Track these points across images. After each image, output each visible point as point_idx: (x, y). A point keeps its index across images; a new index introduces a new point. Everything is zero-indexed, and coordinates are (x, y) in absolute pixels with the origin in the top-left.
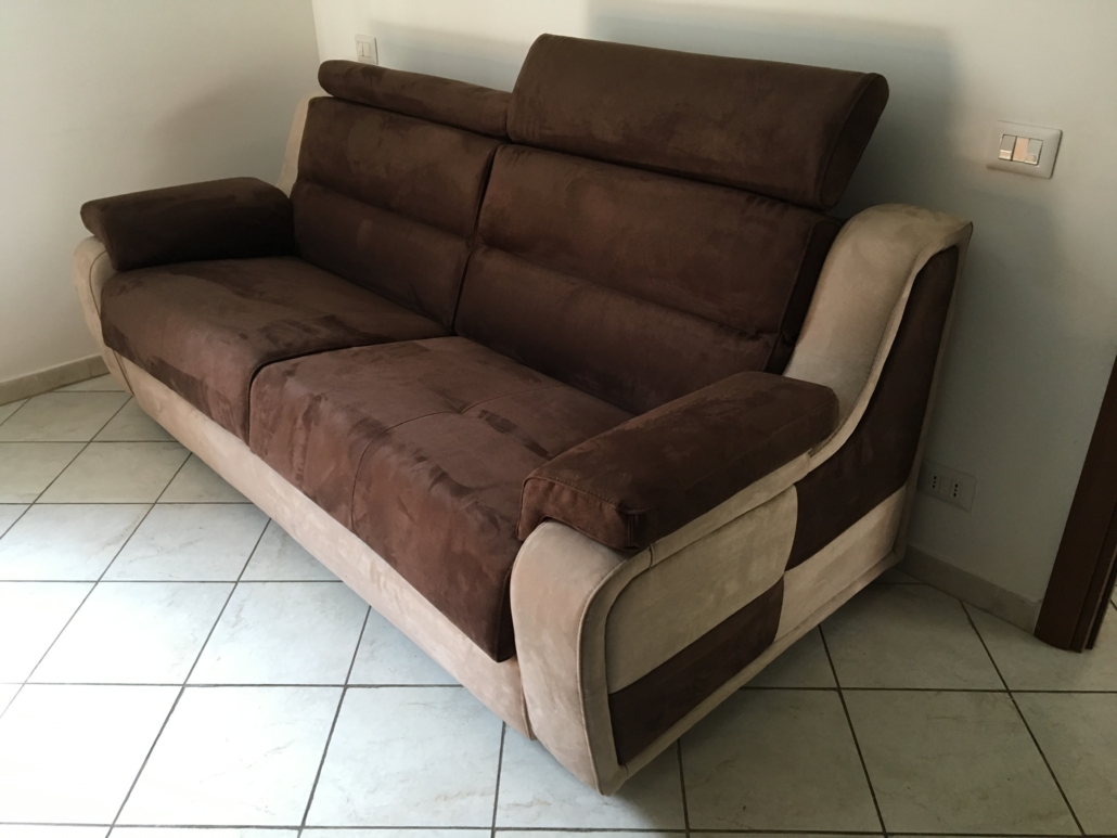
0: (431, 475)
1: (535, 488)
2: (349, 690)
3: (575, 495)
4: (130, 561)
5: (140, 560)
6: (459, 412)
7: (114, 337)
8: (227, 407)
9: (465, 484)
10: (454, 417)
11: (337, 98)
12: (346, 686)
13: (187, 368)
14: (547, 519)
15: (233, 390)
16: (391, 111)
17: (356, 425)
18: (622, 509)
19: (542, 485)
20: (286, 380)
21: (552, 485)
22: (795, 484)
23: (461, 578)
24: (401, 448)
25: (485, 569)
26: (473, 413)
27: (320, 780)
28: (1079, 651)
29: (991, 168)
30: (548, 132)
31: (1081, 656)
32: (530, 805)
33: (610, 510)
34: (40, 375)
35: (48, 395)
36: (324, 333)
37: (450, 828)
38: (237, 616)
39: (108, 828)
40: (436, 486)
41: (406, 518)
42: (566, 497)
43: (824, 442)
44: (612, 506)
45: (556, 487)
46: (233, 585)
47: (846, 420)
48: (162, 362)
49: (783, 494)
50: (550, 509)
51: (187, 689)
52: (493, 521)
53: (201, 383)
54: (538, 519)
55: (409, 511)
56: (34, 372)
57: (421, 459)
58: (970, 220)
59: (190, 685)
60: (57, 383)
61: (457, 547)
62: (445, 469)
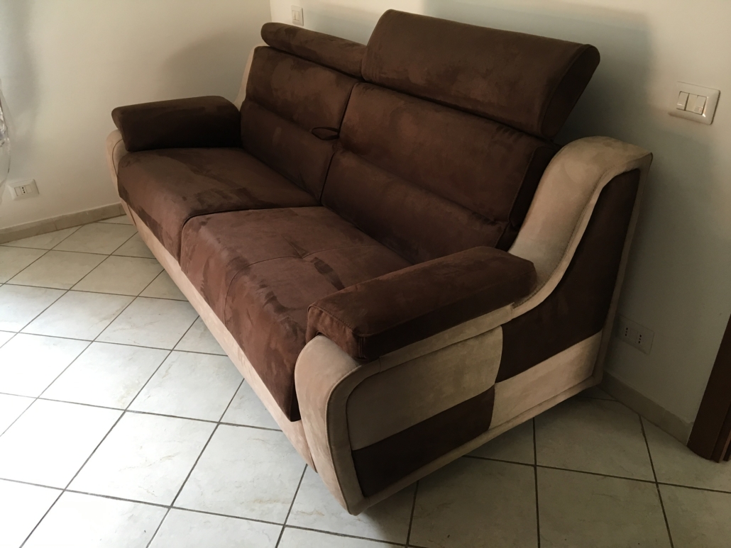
0: (266, 297)
1: (312, 313)
2: (220, 426)
3: (332, 320)
4: (114, 331)
5: (121, 331)
6: (301, 257)
7: (123, 192)
8: (171, 242)
9: (285, 306)
10: (295, 260)
11: (271, 48)
12: (219, 423)
13: (154, 216)
14: (320, 334)
15: (173, 231)
16: (300, 57)
17: (232, 260)
18: (356, 333)
19: (316, 311)
20: (200, 228)
21: (321, 312)
22: (502, 325)
23: (273, 365)
24: (253, 278)
25: (285, 361)
26: (308, 259)
27: (189, 479)
28: (717, 461)
29: (672, 115)
30: (383, 75)
31: (718, 466)
32: (311, 514)
33: (349, 332)
34: (90, 212)
35: (94, 225)
36: (235, 199)
37: (258, 521)
38: (167, 371)
39: (62, 491)
40: (268, 305)
41: (249, 322)
42: (327, 321)
43: (526, 299)
44: (351, 330)
45: (323, 314)
46: (169, 352)
47: (544, 285)
48: (143, 210)
49: (491, 331)
50: (320, 329)
51: (127, 413)
52: (295, 332)
53: (160, 225)
54: (315, 333)
55: (252, 319)
56: (87, 210)
57: (263, 286)
58: (650, 152)
59: (129, 411)
60: (100, 217)
61: (273, 346)
62: (276, 294)
